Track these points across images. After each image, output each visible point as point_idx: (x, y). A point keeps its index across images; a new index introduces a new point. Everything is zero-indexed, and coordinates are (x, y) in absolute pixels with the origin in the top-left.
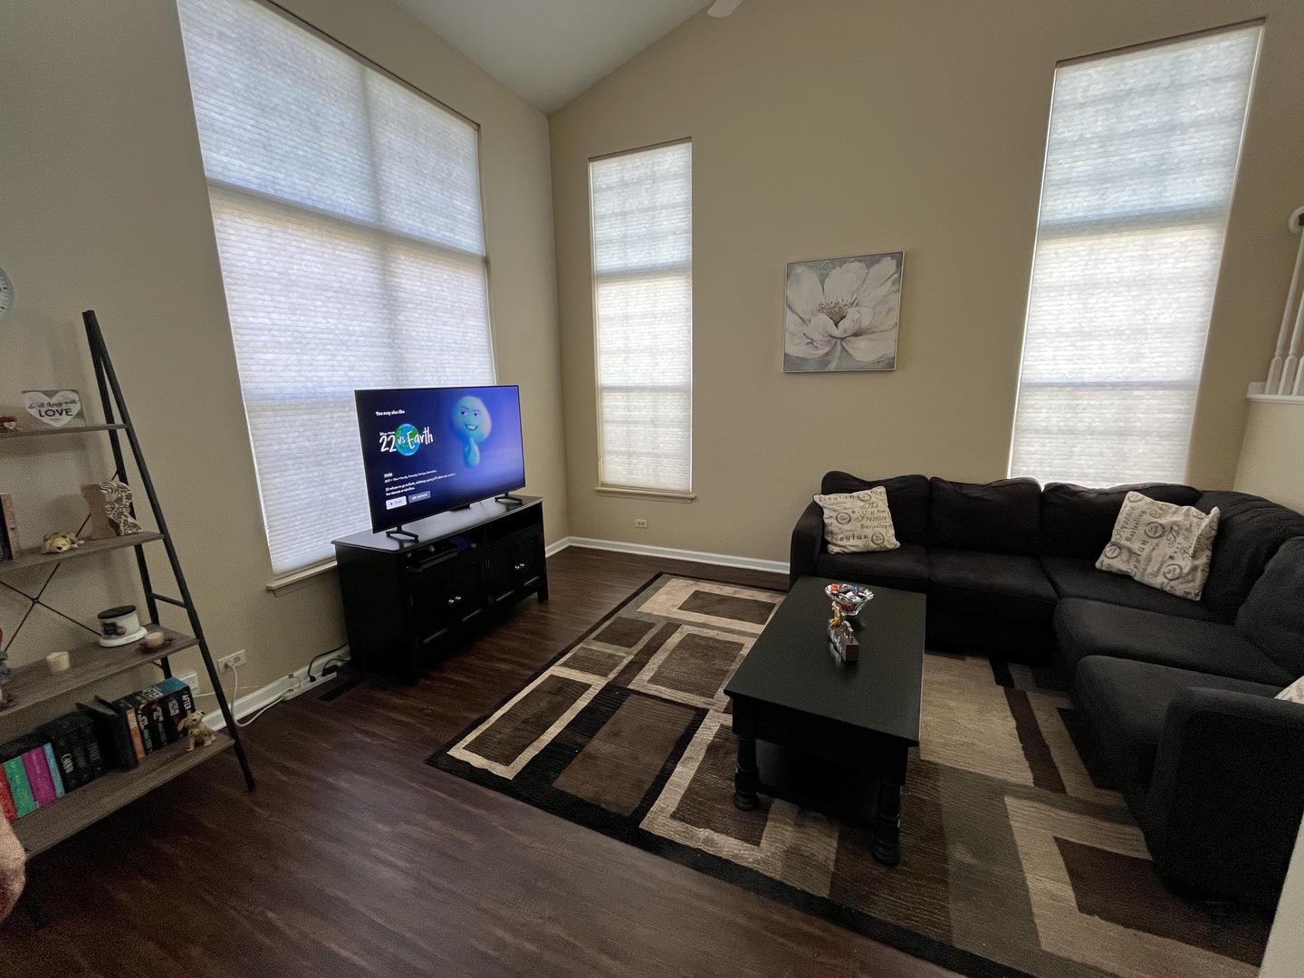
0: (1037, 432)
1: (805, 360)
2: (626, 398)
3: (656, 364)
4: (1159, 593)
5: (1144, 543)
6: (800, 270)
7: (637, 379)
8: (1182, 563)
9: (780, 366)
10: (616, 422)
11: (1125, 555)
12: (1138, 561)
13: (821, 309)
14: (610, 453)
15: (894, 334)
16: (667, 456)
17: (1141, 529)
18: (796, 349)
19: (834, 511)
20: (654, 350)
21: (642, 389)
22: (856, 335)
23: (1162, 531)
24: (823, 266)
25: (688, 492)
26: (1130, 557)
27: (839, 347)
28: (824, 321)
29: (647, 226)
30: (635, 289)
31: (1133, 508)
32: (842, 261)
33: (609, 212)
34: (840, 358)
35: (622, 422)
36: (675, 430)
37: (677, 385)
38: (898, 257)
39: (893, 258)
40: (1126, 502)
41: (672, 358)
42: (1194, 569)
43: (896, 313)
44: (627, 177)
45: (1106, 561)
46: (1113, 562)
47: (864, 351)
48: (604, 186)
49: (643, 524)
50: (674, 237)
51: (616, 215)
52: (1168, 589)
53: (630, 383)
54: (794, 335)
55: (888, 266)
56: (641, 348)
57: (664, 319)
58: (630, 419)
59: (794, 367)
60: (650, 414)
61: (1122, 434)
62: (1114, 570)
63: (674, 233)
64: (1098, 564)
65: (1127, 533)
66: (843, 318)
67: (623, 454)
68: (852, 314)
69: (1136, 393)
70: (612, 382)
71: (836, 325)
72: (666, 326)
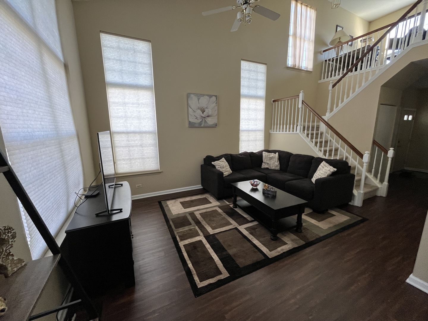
0: (244, 141)
1: (195, 123)
2: (127, 136)
3: (141, 123)
4: (274, 170)
5: (269, 161)
6: (192, 96)
7: (132, 129)
8: (276, 164)
9: (187, 125)
10: (123, 147)
11: (266, 164)
12: (269, 165)
13: (199, 108)
14: (120, 160)
15: (217, 117)
16: (148, 158)
17: (268, 158)
18: (192, 120)
19: (219, 166)
20: (139, 118)
21: (134, 133)
22: (208, 116)
23: (271, 158)
24: (199, 96)
25: (158, 170)
26: (267, 164)
27: (204, 120)
28: (199, 112)
29: (132, 68)
30: (128, 92)
31: (265, 155)
32: (203, 95)
33: (113, 58)
34: (204, 123)
35: (126, 147)
36: (151, 148)
37: (151, 131)
38: (216, 96)
39: (215, 97)
40: (263, 154)
41: (148, 121)
42: (278, 164)
43: (216, 112)
44: (121, 46)
45: (264, 166)
46: (265, 166)
47: (211, 121)
48: (109, 46)
49: (140, 186)
50: (145, 75)
51: (117, 60)
52: (275, 169)
53: (129, 130)
54: (191, 115)
55: (214, 98)
56: (133, 116)
57: (143, 106)
58: (130, 145)
59: (192, 125)
60: (140, 142)
61: (256, 140)
62: (265, 168)
63: (145, 74)
64: (262, 167)
65: (266, 160)
66: (204, 111)
67: (127, 160)
68: (206, 110)
69: (257, 132)
70: (119, 130)
71: (203, 113)
72: (144, 108)
